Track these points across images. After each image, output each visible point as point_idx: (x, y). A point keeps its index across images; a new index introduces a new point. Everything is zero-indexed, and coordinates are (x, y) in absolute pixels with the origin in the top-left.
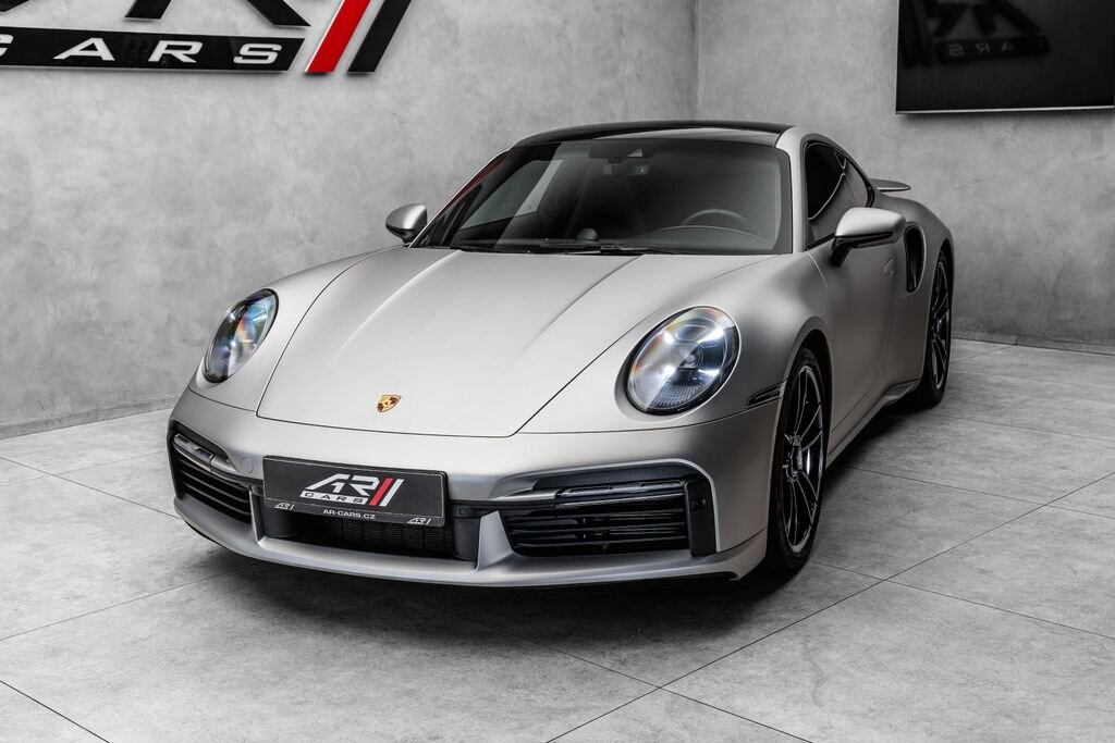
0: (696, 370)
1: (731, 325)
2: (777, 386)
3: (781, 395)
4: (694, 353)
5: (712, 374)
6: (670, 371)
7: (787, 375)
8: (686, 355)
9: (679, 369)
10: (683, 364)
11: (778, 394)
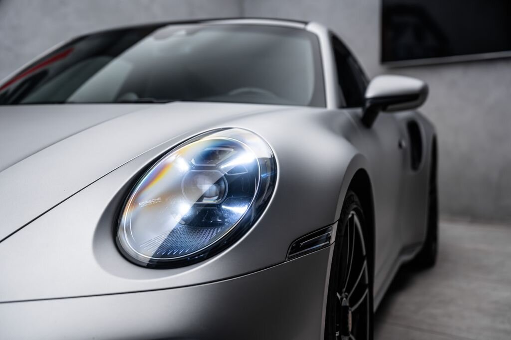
0: (218, 206)
1: (268, 155)
2: (325, 230)
3: (333, 239)
4: (218, 183)
5: (239, 211)
6: (184, 208)
7: (337, 216)
8: (207, 186)
9: (195, 206)
10: (201, 199)
11: (329, 238)
